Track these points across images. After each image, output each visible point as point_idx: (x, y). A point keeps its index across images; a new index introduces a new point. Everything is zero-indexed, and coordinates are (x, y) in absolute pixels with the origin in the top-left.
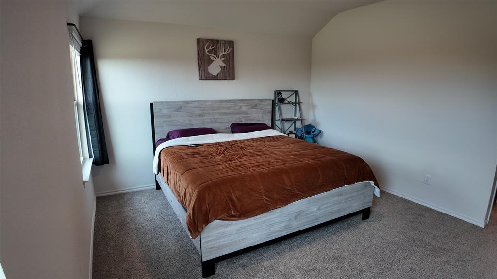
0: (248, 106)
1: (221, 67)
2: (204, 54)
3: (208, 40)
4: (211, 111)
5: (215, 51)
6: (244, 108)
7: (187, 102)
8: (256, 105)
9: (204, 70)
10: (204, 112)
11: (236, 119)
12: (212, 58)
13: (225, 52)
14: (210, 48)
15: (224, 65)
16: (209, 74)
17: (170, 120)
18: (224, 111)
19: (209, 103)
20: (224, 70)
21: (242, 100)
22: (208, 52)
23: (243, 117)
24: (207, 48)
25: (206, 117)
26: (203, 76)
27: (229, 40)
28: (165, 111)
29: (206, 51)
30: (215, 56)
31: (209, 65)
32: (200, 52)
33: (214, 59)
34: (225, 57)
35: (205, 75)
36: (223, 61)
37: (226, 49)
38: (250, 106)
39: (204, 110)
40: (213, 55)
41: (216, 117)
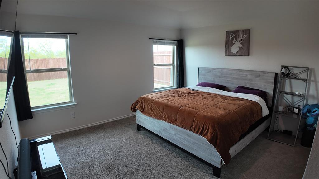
0: (253, 75)
1: (239, 47)
2: (229, 41)
3: (231, 32)
4: (226, 75)
5: (236, 38)
6: (249, 76)
7: (214, 69)
8: (260, 76)
9: (228, 50)
10: (222, 75)
11: (242, 84)
12: (234, 42)
13: (242, 37)
14: (233, 36)
15: (241, 46)
16: (231, 52)
17: (205, 77)
18: (234, 76)
19: (225, 70)
20: (241, 49)
21: (248, 71)
22: (231, 39)
23: (248, 83)
24: (231, 36)
25: (223, 79)
26: (227, 54)
27: (246, 29)
28: (203, 72)
29: (231, 38)
30: (236, 41)
31: (231, 47)
32: (226, 39)
33: (235, 43)
34: (243, 40)
35: (229, 53)
36: (241, 44)
37: (244, 35)
38: (254, 75)
39: (222, 74)
40: (234, 40)
41: (228, 80)
